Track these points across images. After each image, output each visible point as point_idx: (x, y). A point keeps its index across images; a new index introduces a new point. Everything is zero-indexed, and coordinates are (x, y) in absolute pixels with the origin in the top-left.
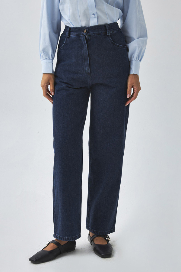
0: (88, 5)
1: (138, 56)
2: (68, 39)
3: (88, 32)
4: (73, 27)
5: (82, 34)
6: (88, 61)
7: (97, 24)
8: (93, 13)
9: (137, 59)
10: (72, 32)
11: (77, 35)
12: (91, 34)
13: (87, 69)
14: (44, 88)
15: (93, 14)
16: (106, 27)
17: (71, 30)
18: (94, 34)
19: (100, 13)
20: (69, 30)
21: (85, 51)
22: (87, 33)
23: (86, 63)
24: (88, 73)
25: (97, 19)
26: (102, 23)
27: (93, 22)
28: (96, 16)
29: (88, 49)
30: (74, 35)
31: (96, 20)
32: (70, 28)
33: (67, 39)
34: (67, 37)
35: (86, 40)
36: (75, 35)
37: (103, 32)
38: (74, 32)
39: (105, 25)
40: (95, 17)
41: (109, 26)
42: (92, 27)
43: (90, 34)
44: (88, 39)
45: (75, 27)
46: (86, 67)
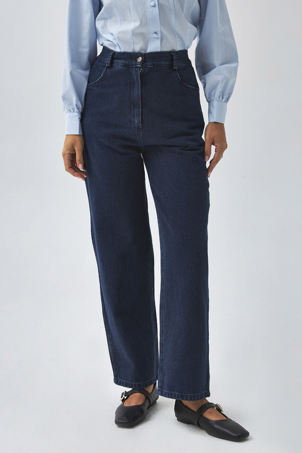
0: (148, 18)
1: (223, 93)
2: (108, 70)
3: (143, 61)
4: (119, 51)
5: (133, 64)
6: (139, 108)
7: (159, 50)
8: (155, 30)
9: (221, 98)
10: (116, 59)
11: (125, 65)
12: (149, 65)
13: (136, 121)
14: (66, 157)
15: (155, 33)
16: (173, 56)
17: (115, 57)
18: (154, 65)
19: (165, 32)
20: (112, 56)
21: (137, 91)
22: (143, 63)
23: (136, 111)
24: (138, 128)
25: (161, 41)
26: (167, 48)
27: (154, 47)
28: (159, 36)
29: (141, 89)
30: (120, 64)
31: (158, 43)
32: (115, 53)
33: (106, 69)
34: (108, 67)
35: (140, 73)
36: (123, 65)
37: (167, 63)
38: (119, 59)
39: (171, 52)
40: (157, 38)
41: (177, 54)
42: (151, 54)
43: (147, 65)
44: (144, 73)
45: (122, 51)
46: (136, 118)
